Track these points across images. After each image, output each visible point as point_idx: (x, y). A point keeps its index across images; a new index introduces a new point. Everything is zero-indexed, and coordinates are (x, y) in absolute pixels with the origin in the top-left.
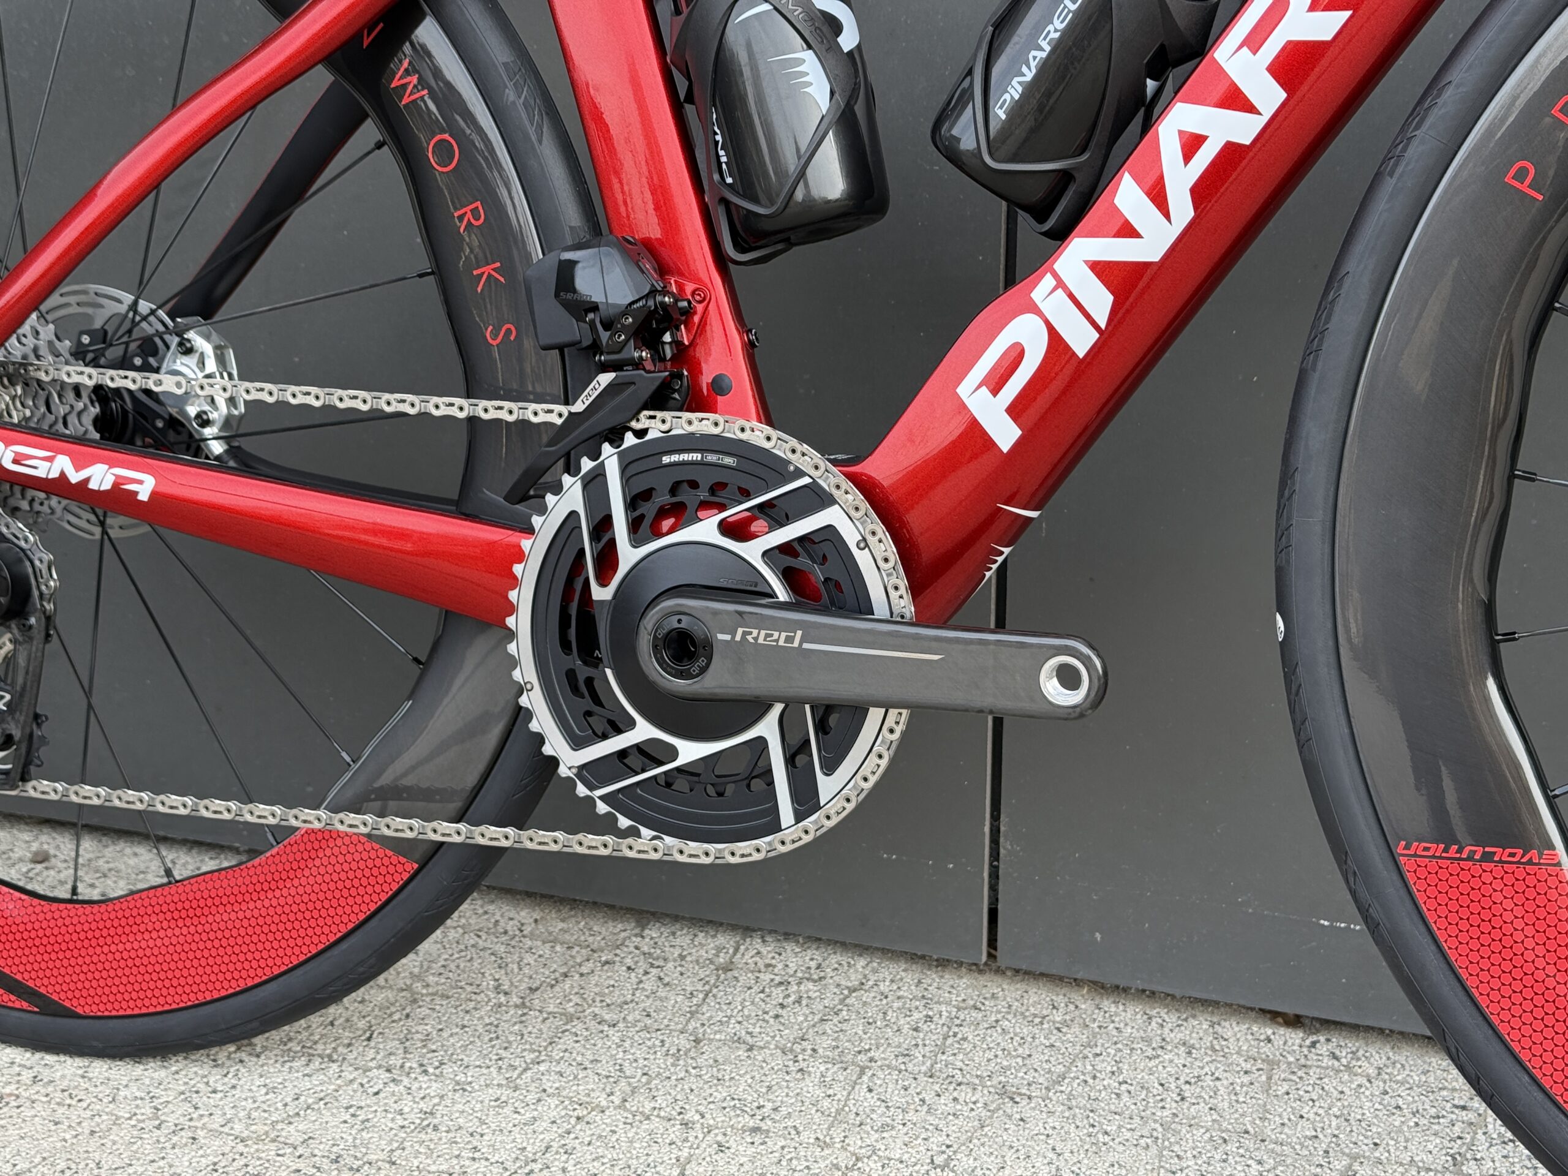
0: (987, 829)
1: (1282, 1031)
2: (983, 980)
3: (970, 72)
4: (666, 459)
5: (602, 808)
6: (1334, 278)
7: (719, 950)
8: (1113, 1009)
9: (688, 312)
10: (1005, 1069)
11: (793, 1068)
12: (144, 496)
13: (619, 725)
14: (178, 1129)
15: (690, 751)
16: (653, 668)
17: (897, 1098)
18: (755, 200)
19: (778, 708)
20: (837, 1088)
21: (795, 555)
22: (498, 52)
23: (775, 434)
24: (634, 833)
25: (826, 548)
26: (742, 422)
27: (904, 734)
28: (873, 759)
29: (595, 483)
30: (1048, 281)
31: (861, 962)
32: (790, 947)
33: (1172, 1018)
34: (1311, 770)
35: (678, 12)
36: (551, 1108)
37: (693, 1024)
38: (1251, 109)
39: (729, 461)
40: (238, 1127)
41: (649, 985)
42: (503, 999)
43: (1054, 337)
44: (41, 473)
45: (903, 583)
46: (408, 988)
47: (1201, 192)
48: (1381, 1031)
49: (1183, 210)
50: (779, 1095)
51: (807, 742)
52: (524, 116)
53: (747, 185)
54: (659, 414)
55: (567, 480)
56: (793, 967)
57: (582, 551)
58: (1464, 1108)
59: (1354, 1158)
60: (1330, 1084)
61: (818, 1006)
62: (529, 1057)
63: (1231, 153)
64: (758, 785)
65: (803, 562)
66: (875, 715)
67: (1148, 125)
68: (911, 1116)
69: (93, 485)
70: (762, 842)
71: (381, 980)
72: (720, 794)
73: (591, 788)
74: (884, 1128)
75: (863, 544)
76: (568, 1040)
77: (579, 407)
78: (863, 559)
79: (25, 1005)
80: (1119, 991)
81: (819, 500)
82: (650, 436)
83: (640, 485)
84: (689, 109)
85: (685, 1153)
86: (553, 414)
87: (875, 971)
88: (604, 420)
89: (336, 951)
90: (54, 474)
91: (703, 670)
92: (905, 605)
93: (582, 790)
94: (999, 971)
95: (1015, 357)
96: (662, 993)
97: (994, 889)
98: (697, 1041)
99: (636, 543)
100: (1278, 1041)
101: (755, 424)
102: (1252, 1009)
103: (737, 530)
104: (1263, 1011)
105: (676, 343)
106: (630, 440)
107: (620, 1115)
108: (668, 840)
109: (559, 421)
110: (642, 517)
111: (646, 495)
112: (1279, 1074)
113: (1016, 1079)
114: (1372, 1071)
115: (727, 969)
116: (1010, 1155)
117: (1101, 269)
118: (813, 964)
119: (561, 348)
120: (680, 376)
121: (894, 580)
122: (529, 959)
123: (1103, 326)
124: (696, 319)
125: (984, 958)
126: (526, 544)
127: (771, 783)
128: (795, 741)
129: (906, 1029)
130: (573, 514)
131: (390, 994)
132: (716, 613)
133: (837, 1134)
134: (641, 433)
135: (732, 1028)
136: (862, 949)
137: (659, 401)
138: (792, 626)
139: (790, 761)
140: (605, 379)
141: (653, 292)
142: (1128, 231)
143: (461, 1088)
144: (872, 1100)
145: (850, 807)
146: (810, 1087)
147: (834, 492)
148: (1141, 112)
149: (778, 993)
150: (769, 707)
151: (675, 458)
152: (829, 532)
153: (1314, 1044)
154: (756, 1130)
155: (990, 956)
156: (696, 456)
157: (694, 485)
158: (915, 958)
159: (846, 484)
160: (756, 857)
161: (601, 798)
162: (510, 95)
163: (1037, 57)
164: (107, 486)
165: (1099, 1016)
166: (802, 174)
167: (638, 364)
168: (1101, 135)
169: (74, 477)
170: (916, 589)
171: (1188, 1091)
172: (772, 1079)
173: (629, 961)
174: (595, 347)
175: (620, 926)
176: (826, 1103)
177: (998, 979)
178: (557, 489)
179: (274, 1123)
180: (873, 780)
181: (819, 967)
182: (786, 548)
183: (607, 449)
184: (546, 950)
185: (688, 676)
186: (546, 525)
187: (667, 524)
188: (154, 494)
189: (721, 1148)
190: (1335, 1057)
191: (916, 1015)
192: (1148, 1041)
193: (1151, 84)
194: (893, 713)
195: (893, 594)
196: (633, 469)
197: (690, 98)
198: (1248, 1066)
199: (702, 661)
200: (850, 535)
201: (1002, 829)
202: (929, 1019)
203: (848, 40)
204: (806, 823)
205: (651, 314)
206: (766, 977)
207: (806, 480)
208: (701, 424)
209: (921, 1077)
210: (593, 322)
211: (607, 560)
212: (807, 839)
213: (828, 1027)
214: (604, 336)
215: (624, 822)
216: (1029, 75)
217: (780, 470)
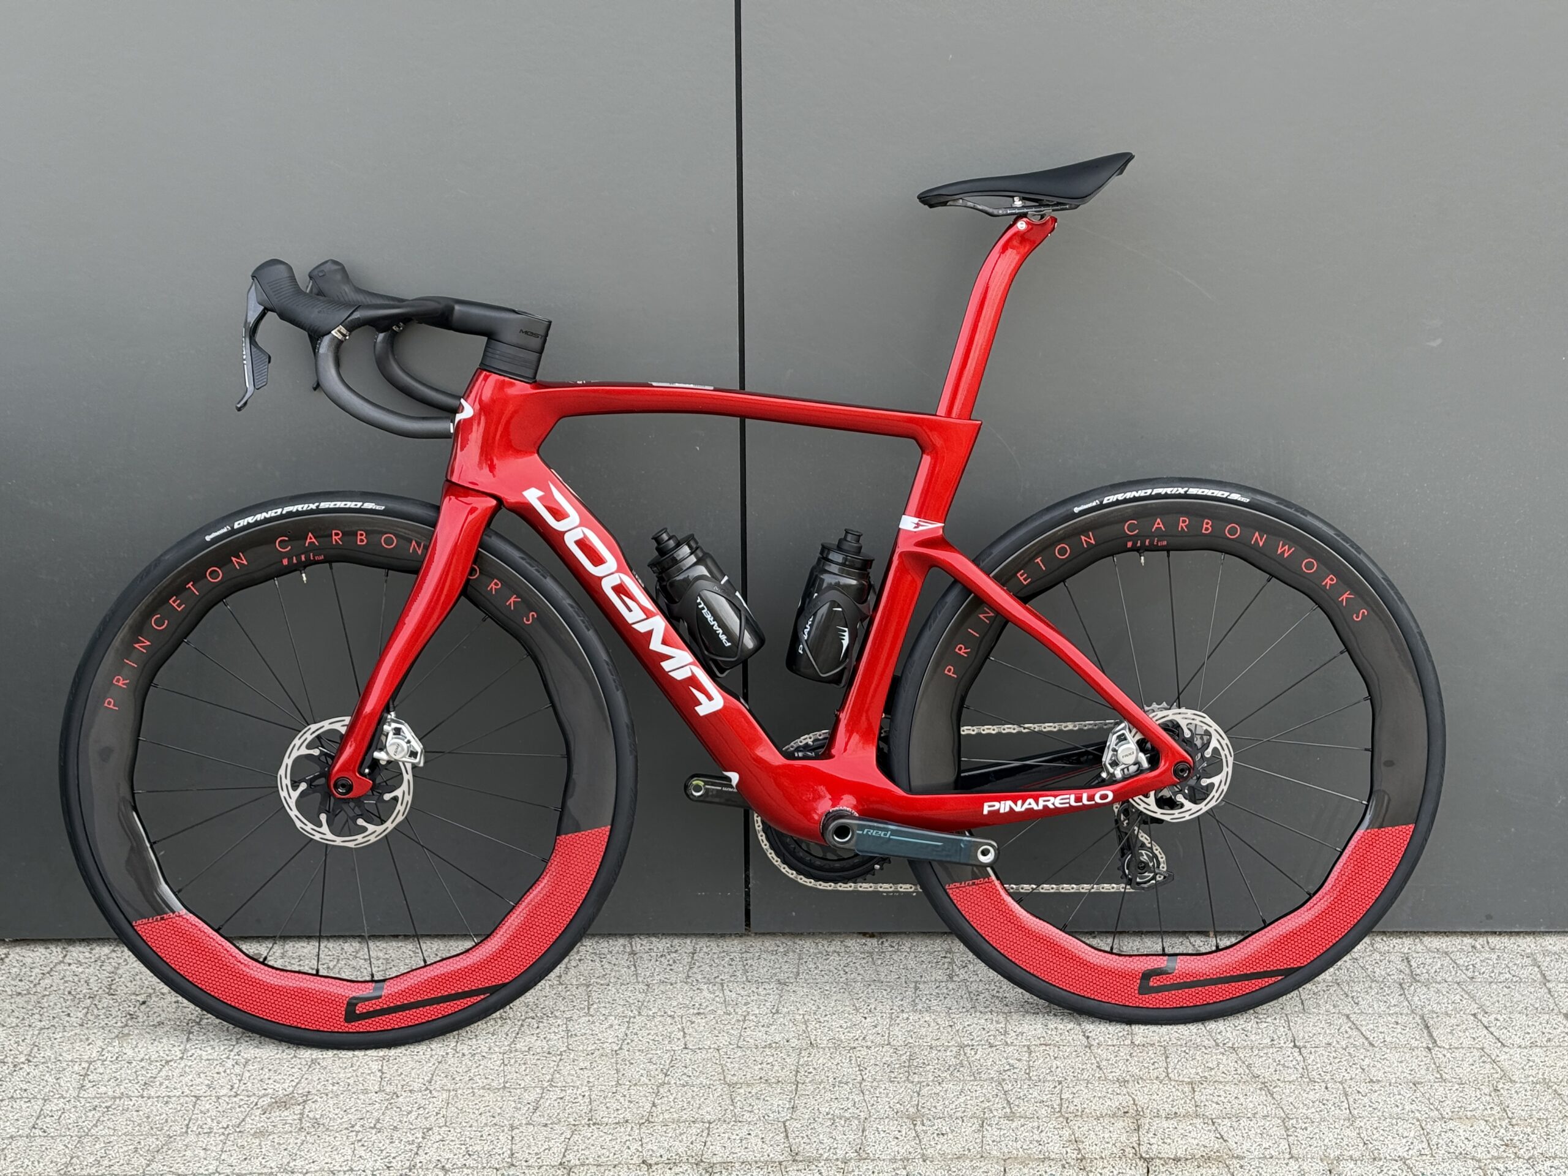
1: (868, 940)
2: (743, 940)
8: (801, 942)
10: (775, 974)
11: (694, 989)
17: (743, 992)
20: (717, 993)
31: (688, 941)
36: (613, 1020)
37: (640, 979)
48: (905, 933)
50: (697, 999)
56: (661, 948)
58: (945, 957)
59: (915, 982)
60: (895, 957)
61: (684, 962)
68: (753, 998)
85: (680, 1026)
87: (697, 944)
94: (749, 935)
96: (615, 968)
98: (648, 985)
100: (870, 944)
102: (856, 933)
104: (860, 933)
107: (643, 1018)
112: (876, 957)
113: (782, 976)
115: (634, 954)
116: (798, 1005)
118: (668, 945)
125: (746, 930)
129: (726, 965)
133: (730, 1009)
135: (657, 977)
143: (569, 1020)
144: (734, 995)
146: (707, 994)
149: (664, 960)
153: (882, 943)
154: (699, 1014)
155: (748, 929)
158: (710, 935)
165: (798, 946)
171: (846, 969)
172: (690, 994)
176: (718, 999)
177: (753, 938)
181: (672, 946)
189: (691, 1022)
191: (726, 959)
192: (820, 953)
198: (863, 956)
201: (751, 875)
202: (732, 959)
206: (653, 954)
209: (746, 983)
213: (695, 970)
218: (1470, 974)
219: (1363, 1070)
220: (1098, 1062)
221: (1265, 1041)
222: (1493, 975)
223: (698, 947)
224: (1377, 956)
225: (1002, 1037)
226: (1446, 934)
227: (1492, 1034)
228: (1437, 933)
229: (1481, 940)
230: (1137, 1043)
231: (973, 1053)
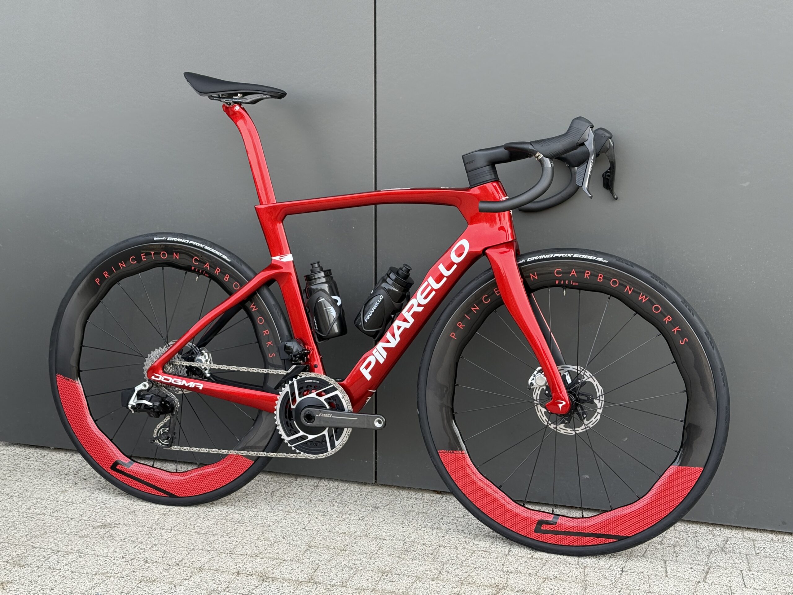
0: (374, 453)
1: (436, 494)
2: (374, 487)
3: (361, 311)
4: (306, 381)
5: (293, 449)
6: (425, 350)
7: (315, 483)
8: (401, 492)
9: (309, 353)
10: (377, 503)
11: (331, 504)
12: (201, 388)
13: (297, 432)
14: (204, 518)
15: (311, 437)
16: (304, 421)
17: (353, 509)
18: (322, 333)
19: (327, 429)
20: (341, 508)
21: (330, 399)
22: (272, 302)
23: (326, 377)
24: (300, 453)
25: (336, 398)
26: (320, 375)
27: (351, 433)
28: (345, 437)
29: (292, 386)
30: (375, 350)
31: (347, 484)
32: (331, 482)
33: (414, 493)
34: (424, 437)
35: (307, 298)
36: (281, 513)
37: (309, 498)
38: (409, 322)
39: (318, 382)
40: (217, 517)
41: (299, 490)
42: (267, 494)
43: (377, 360)
44: (180, 384)
45: (350, 405)
46: (245, 492)
47: (401, 336)
49: (398, 339)
50: (329, 509)
51: (333, 435)
52: (277, 314)
53: (320, 330)
54: (304, 373)
55: (286, 385)
56: (331, 486)
57: (289, 399)
59: (443, 516)
60: (443, 504)
61: (337, 493)
62: (275, 504)
63: (405, 329)
64: (324, 443)
65: (332, 401)
66: (345, 429)
67: (393, 322)
68: (356, 512)
69: (190, 386)
70: (325, 454)
71: (238, 491)
72: (316, 445)
73: (291, 445)
74: (350, 514)
75: (343, 398)
76: (283, 501)
77: (289, 372)
78: (343, 400)
79: (166, 495)
80: (403, 488)
81: (334, 389)
82: (302, 377)
83: (301, 386)
84: (309, 314)
85: (309, 519)
86: (283, 372)
87: (350, 486)
88: (293, 374)
89: (236, 480)
90: (182, 384)
91: (313, 422)
92: (351, 408)
93: (289, 445)
94: (378, 485)
95: (370, 363)
96: (302, 491)
97: (376, 466)
98: (311, 500)
99: (300, 397)
100: (435, 497)
101: (323, 375)
102: (431, 490)
103: (319, 395)
104: (434, 491)
105: (307, 358)
106: (299, 378)
107: (296, 514)
108: (307, 454)
109: (285, 374)
110: (301, 392)
111: (302, 388)
112: (434, 502)
113: (379, 505)
114: (453, 502)
115: (317, 486)
116: (375, 518)
117: (385, 349)
119: (284, 360)
120: (308, 366)
121: (349, 404)
122: (271, 486)
123: (385, 358)
124: (311, 353)
125: (374, 482)
126: (278, 397)
127: (326, 443)
128: (331, 435)
129: (356, 497)
130: (287, 392)
131: (241, 493)
132: (316, 411)
133: (341, 515)
134: (301, 376)
135: (318, 498)
136: (347, 481)
137: (304, 370)
138: (330, 413)
139: (330, 438)
140: (294, 366)
141: (303, 350)
142: (388, 342)
143: (261, 510)
144: (348, 509)
145: (341, 447)
146: (335, 508)
147: (338, 388)
148: (391, 320)
149: (328, 491)
150: (325, 429)
151: (307, 381)
152: (337, 396)
153: (443, 497)
154: (324, 515)
155: (376, 482)
156: (311, 381)
157: (311, 386)
158: (359, 483)
159: (339, 385)
160: (324, 457)
161: (294, 447)
162: (274, 310)
163: (372, 312)
164: (193, 386)
165: (398, 493)
166: (331, 329)
167: (300, 364)
168: (384, 325)
169: (187, 385)
170: (353, 406)
171: (414, 506)
172: (327, 506)
173: (294, 486)
174: (292, 360)
175: (291, 479)
176: (338, 510)
177: (377, 487)
178: (284, 387)
179: (224, 517)
180: (345, 442)
181: (337, 486)
182: (329, 398)
183: (294, 379)
184: (275, 484)
185: (310, 423)
186: (282, 394)
187: (305, 393)
188: (203, 388)
189: (317, 518)
190: (446, 499)
191: (358, 494)
192: (408, 498)
193: (392, 316)
194: (349, 429)
195: (349, 407)
196: (299, 383)
197: (309, 311)
198: (427, 501)
199: (313, 420)
200: (340, 396)
201: (377, 454)
202: (361, 495)
203: (339, 303)
204: (333, 450)
205: (303, 354)
206: (325, 488)
207: (332, 386)
208: (312, 375)
209: (359, 506)
210: (291, 356)
211: (294, 400)
212: (333, 453)
213: (339, 497)
214: (294, 358)
215: (298, 451)
216: (371, 315)
217: (327, 384)
218: (758, 552)
219: (650, 586)
220: (504, 563)
221: (606, 566)
222: (771, 554)
223: (349, 487)
224: (711, 537)
225: (465, 545)
226: (760, 530)
227: (744, 581)
228: (755, 529)
229: (780, 537)
230: (534, 557)
231: (443, 549)
